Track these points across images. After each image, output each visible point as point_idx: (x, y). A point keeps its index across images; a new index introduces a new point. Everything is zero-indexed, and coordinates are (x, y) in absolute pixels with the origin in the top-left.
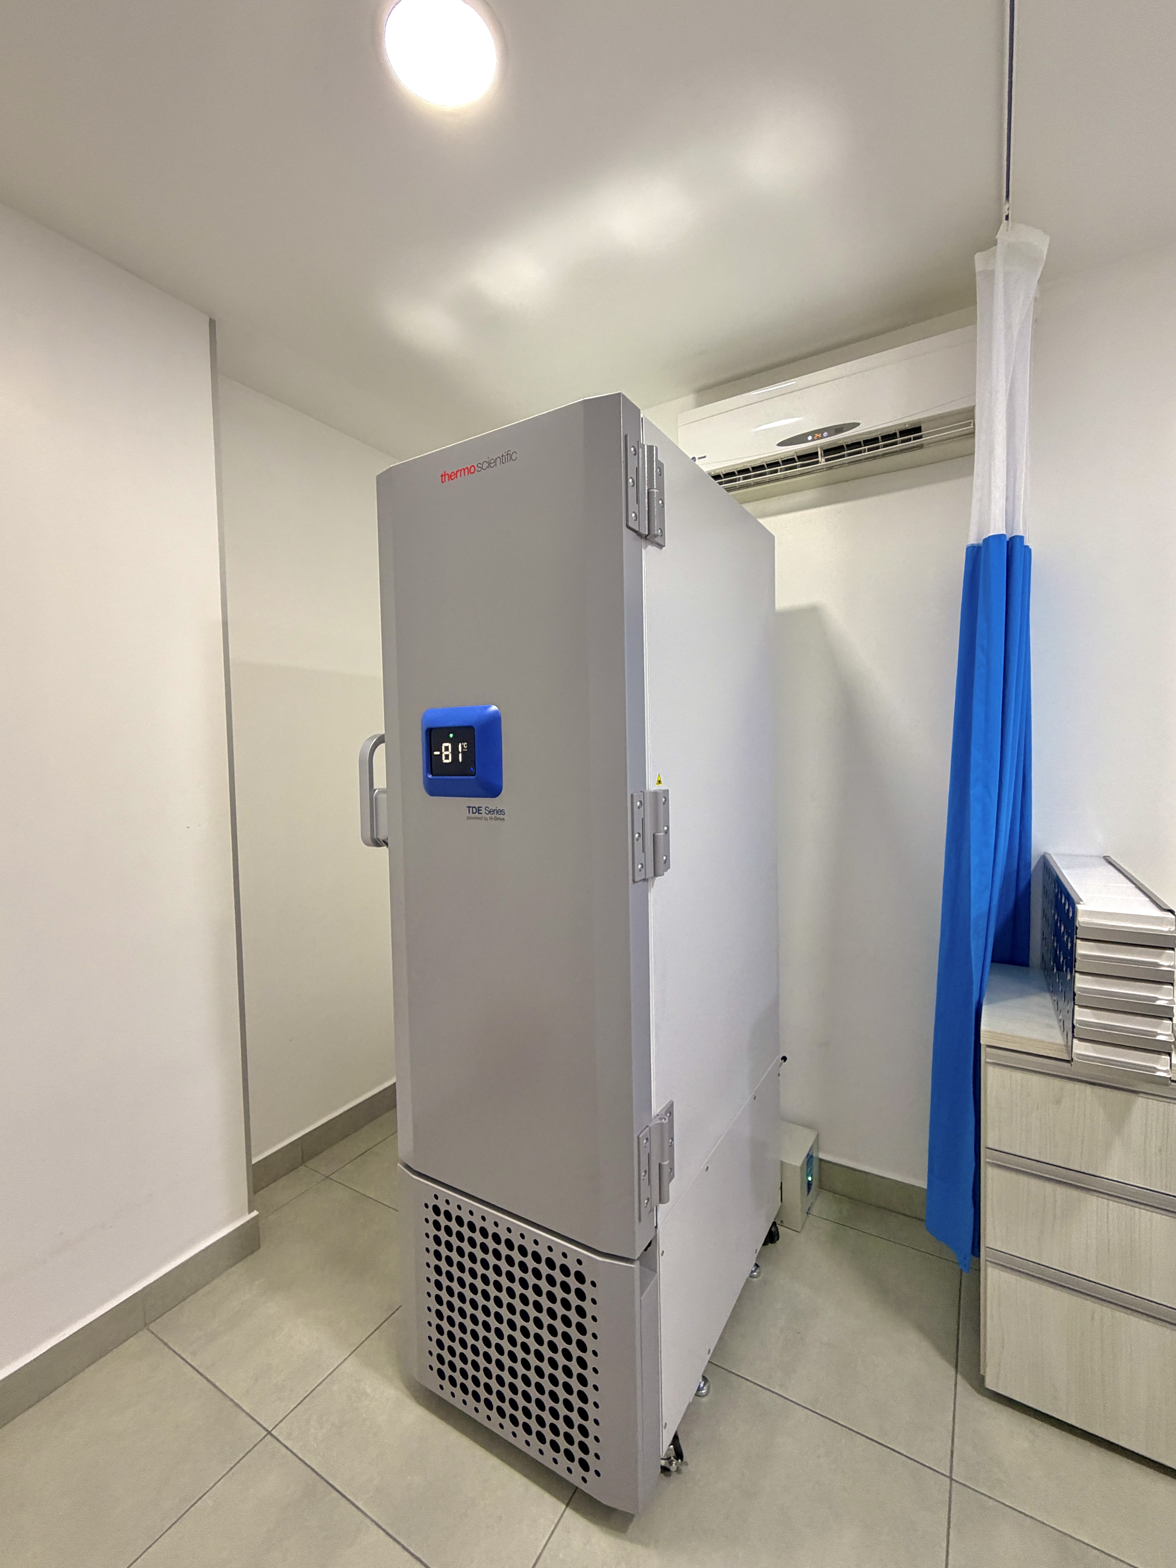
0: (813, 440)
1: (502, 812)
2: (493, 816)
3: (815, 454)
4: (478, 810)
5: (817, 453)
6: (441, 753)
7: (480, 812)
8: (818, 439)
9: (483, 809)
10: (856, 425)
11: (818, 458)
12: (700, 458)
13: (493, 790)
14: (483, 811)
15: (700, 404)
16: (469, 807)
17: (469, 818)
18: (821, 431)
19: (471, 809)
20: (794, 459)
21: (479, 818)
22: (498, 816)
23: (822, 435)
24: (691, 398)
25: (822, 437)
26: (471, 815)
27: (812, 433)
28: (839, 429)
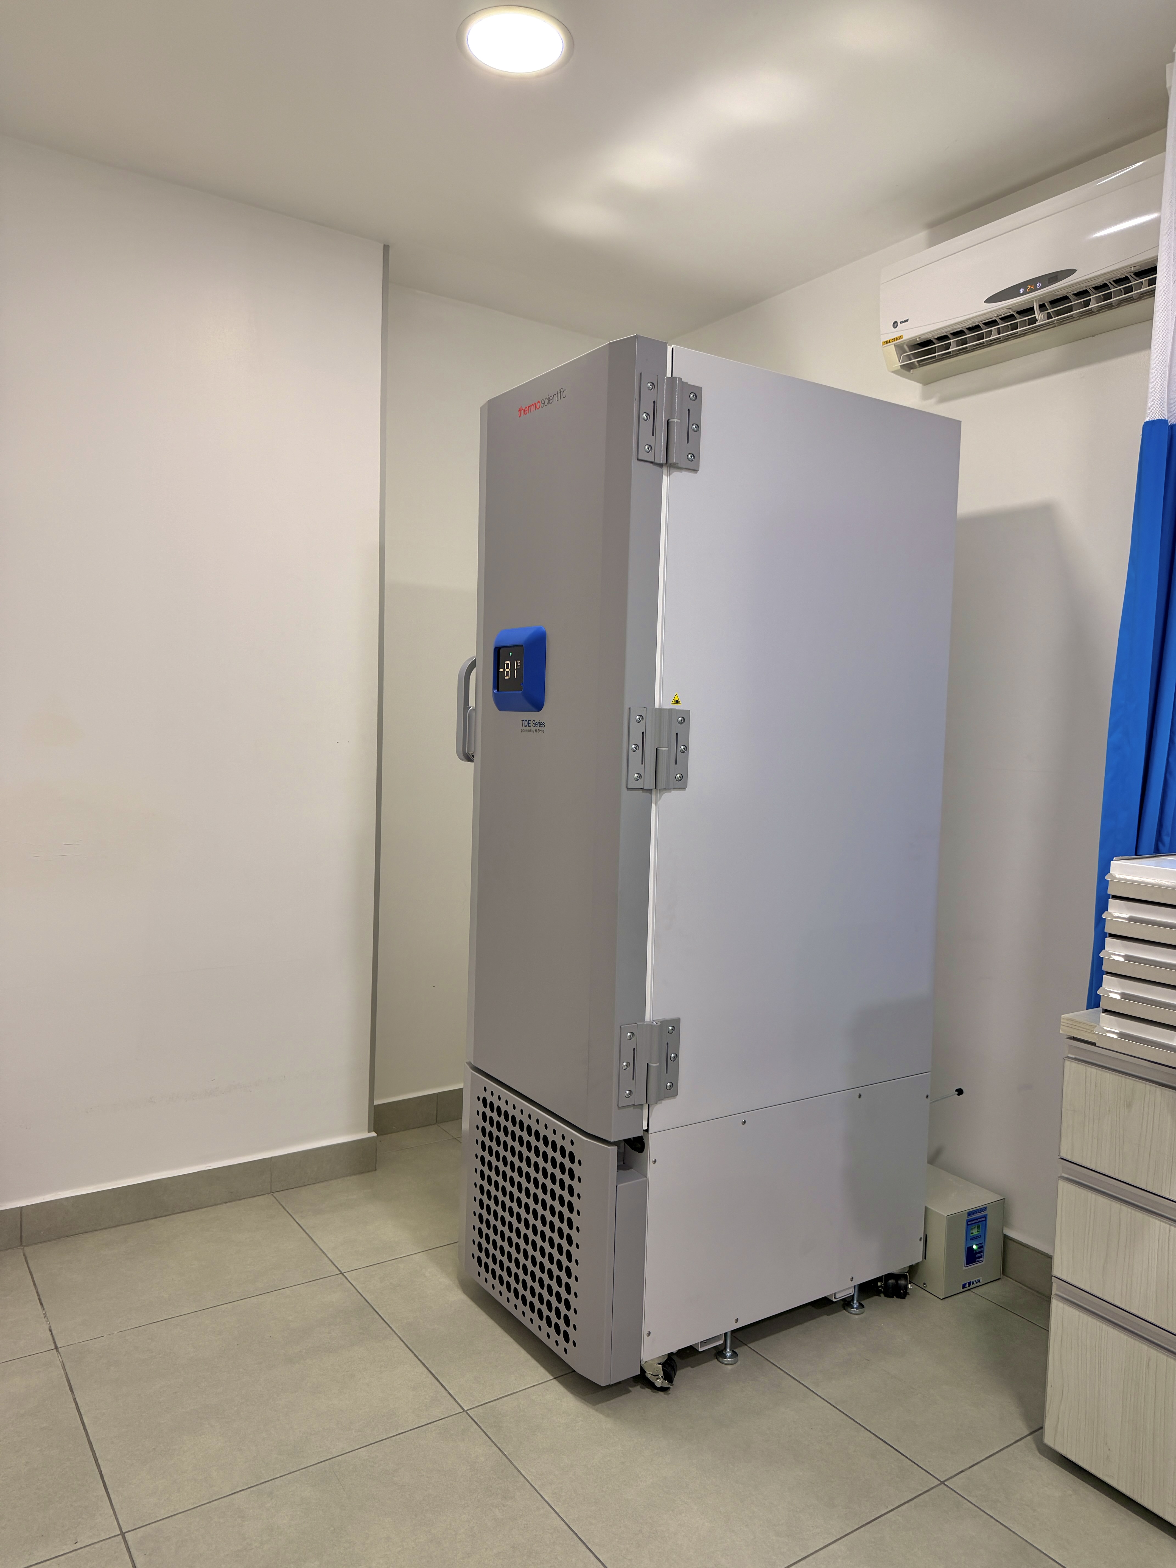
0: (1025, 293)
1: (542, 724)
2: (537, 728)
3: (1031, 310)
4: (528, 722)
5: (1032, 309)
6: (504, 670)
7: (529, 725)
8: (1032, 291)
9: (531, 722)
10: (1072, 272)
11: (1035, 314)
12: (903, 322)
13: (537, 705)
14: (531, 724)
15: (933, 241)
16: (523, 721)
17: (522, 731)
18: (1033, 281)
19: (524, 722)
20: (1012, 316)
21: (529, 731)
22: (540, 728)
23: (1035, 286)
24: (922, 235)
25: (1036, 289)
26: (524, 728)
27: (1024, 285)
28: (1053, 278)
